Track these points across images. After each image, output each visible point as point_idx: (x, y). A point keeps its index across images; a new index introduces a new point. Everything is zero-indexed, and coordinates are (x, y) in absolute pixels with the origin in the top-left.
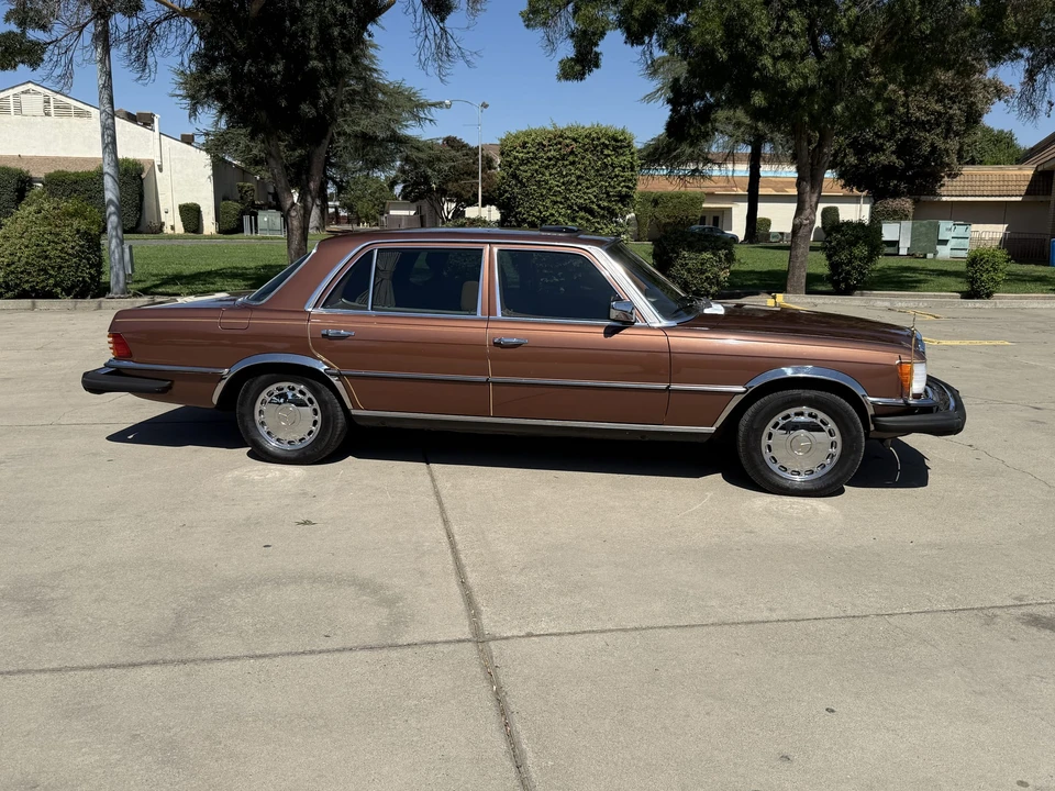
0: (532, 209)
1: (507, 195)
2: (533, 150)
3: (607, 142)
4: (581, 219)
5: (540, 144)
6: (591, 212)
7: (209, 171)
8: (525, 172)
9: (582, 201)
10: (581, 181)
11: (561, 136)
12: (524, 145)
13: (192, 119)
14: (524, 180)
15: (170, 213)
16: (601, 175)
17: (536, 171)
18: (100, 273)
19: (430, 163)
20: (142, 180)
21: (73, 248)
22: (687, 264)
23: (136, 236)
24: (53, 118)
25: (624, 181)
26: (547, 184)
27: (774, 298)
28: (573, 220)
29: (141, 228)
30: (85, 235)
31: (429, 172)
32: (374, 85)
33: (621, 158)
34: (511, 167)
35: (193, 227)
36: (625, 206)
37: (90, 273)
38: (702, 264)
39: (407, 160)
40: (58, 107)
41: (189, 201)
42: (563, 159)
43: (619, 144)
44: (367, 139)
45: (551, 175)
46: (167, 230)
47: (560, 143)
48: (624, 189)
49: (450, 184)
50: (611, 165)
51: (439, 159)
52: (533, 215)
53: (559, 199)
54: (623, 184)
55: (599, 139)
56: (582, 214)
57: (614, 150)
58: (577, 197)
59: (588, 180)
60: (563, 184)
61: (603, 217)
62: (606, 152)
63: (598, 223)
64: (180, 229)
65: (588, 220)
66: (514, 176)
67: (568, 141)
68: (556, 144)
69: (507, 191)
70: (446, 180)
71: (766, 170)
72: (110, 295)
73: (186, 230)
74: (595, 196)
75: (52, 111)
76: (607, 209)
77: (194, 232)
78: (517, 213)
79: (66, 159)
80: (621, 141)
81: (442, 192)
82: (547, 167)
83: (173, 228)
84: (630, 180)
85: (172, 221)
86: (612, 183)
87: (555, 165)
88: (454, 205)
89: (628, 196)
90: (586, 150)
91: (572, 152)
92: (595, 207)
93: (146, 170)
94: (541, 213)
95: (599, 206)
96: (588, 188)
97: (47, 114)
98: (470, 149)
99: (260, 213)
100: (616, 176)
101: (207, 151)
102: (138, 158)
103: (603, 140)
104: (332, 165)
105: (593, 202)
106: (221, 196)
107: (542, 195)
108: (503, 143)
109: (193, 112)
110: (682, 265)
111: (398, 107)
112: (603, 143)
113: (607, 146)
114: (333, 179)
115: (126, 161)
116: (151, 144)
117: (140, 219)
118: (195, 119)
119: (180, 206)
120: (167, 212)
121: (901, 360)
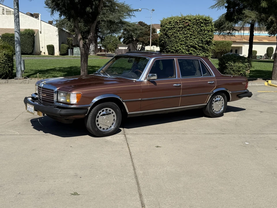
0: (172, 47)
1: (163, 41)
2: (173, 24)
3: (202, 21)
4: (191, 51)
5: (176, 22)
6: (195, 48)
7: (57, 33)
8: (170, 33)
9: (192, 44)
10: (192, 36)
11: (184, 19)
12: (170, 23)
13: (52, 15)
14: (170, 36)
15: (44, 48)
16: (200, 34)
17: (174, 32)
18: (12, 70)
19: (133, 31)
20: (34, 36)
21: (3, 60)
22: (233, 68)
23: (32, 56)
24: (5, 15)
25: (209, 36)
26: (178, 37)
27: (268, 82)
28: (188, 51)
29: (33, 53)
30: (7, 56)
31: (133, 34)
32: (115, 4)
33: (208, 27)
34: (164, 31)
35: (51, 53)
36: (209, 45)
37: (9, 70)
38: (239, 68)
39: (125, 30)
40: (7, 11)
41: (50, 44)
42: (185, 28)
43: (207, 22)
44: (111, 22)
45: (180, 34)
46: (42, 54)
47: (184, 22)
48: (209, 39)
49: (140, 38)
50: (204, 30)
51: (136, 30)
52: (173, 49)
53: (183, 43)
54: (208, 37)
55: (199, 20)
56: (192, 49)
57: (205, 24)
58: (190, 42)
59: (194, 36)
60: (185, 37)
61: (200, 50)
62: (202, 25)
63: (198, 52)
64: (47, 54)
65: (194, 51)
66: (166, 34)
67: (187, 21)
68: (182, 22)
69: (163, 40)
70: (139, 36)
71: (256, 33)
72: (16, 78)
73: (49, 54)
74: (197, 42)
75: (5, 13)
76: (202, 47)
77: (51, 55)
78: (166, 48)
80: (208, 21)
81: (137, 41)
82: (179, 31)
83: (44, 53)
84: (211, 36)
85: (44, 51)
86: (204, 37)
87: (182, 30)
88: (141, 45)
89: (210, 42)
90: (194, 24)
91: (188, 25)
92: (197, 46)
93: (36, 33)
94: (176, 48)
95: (198, 46)
96: (194, 39)
97: (3, 14)
98: (148, 26)
99: (74, 48)
100: (206, 34)
101: (57, 27)
102: (33, 29)
103: (200, 21)
104: (99, 32)
105: (196, 44)
106: (61, 42)
107: (176, 42)
108: (162, 22)
109: (52, 13)
110: (231, 69)
111: (123, 11)
112: (201, 22)
113: (202, 23)
114: (99, 37)
115: (29, 30)
116: (38, 24)
117: (33, 50)
118: (53, 16)
119: (47, 46)
120: (42, 48)
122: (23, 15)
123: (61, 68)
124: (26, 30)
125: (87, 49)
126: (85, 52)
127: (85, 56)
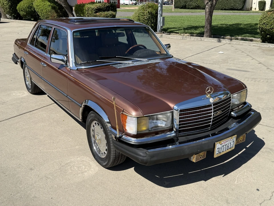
15: (256, 4)
21: (147, 17)
35: (261, 8)
46: (253, 9)
64: (257, 9)
72: (157, 32)
73: (260, 10)
83: (255, 9)
85: (255, 6)
117: (244, 6)
119: (259, 1)
120: (254, 4)
121: (123, 112)
123: (223, 24)
125: (211, 7)
126: (209, 10)
127: (209, 14)
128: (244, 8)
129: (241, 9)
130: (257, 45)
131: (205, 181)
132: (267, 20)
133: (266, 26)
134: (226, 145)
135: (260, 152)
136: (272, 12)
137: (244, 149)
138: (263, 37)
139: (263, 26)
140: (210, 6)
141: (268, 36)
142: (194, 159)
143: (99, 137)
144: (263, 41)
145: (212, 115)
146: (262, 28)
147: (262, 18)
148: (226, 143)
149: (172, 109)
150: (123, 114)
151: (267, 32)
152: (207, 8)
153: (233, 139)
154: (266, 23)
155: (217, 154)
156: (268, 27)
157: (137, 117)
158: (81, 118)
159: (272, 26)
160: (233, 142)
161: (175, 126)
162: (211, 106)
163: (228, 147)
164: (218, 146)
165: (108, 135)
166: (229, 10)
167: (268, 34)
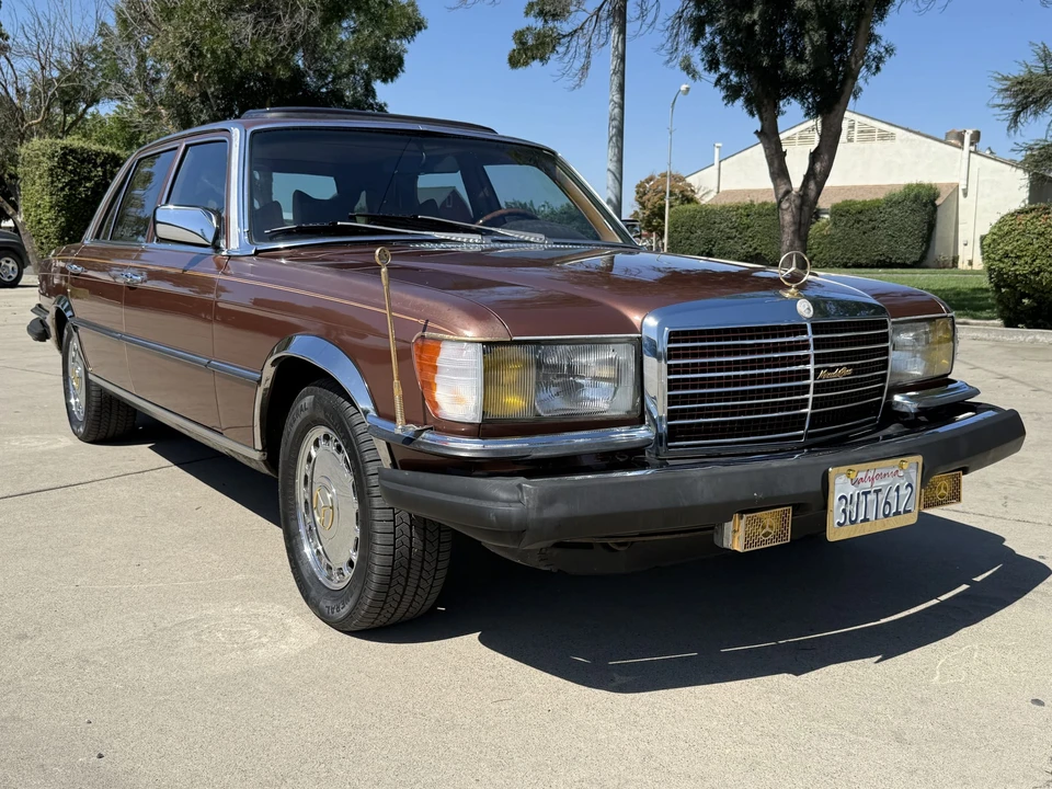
7: (1025, 193)
13: (1012, 132)
15: (969, 245)
20: (935, 207)
24: (855, 144)
29: (925, 263)
40: (862, 132)
46: (962, 265)
64: (979, 264)
75: (855, 138)
79: (861, 187)
83: (971, 263)
85: (970, 255)
93: (945, 195)
97: (850, 140)
101: (1025, 171)
102: (933, 182)
109: (1015, 122)
115: (919, 186)
116: (958, 164)
117: (926, 252)
118: (1015, 132)
119: (981, 236)
120: (965, 245)
121: (424, 331)
122: (912, 140)
124: (909, 187)
125: (800, 208)
126: (793, 217)
127: (793, 232)
128: (929, 261)
129: (918, 264)
130: (985, 336)
131: (797, 675)
132: (1015, 243)
133: (1015, 264)
134: (877, 492)
135: (1031, 593)
136: (1034, 214)
137: (965, 587)
138: (1007, 307)
139: (1002, 265)
140: (798, 202)
141: (1026, 301)
142: (737, 537)
143: (329, 496)
144: (1010, 323)
145: (808, 371)
146: (1000, 273)
147: (995, 237)
148: (878, 484)
149: (638, 327)
150: (423, 337)
151: (1020, 287)
152: (786, 210)
153: (907, 474)
154: (1012, 252)
155: (839, 523)
156: (1022, 268)
157: (483, 343)
158: (259, 446)
159: (1038, 261)
160: (910, 485)
161: (650, 413)
162: (801, 329)
163: (887, 503)
164: (842, 485)
165: (362, 461)
166: (872, 267)
167: (1024, 295)
